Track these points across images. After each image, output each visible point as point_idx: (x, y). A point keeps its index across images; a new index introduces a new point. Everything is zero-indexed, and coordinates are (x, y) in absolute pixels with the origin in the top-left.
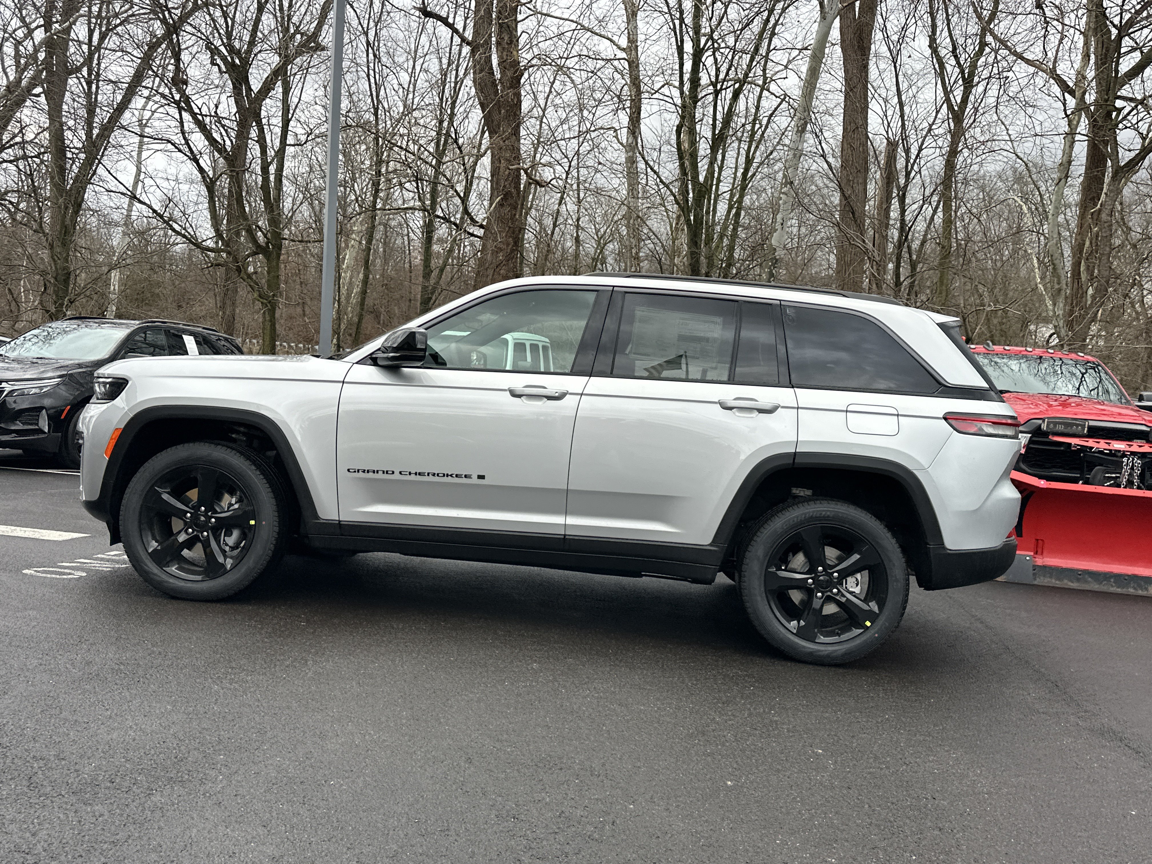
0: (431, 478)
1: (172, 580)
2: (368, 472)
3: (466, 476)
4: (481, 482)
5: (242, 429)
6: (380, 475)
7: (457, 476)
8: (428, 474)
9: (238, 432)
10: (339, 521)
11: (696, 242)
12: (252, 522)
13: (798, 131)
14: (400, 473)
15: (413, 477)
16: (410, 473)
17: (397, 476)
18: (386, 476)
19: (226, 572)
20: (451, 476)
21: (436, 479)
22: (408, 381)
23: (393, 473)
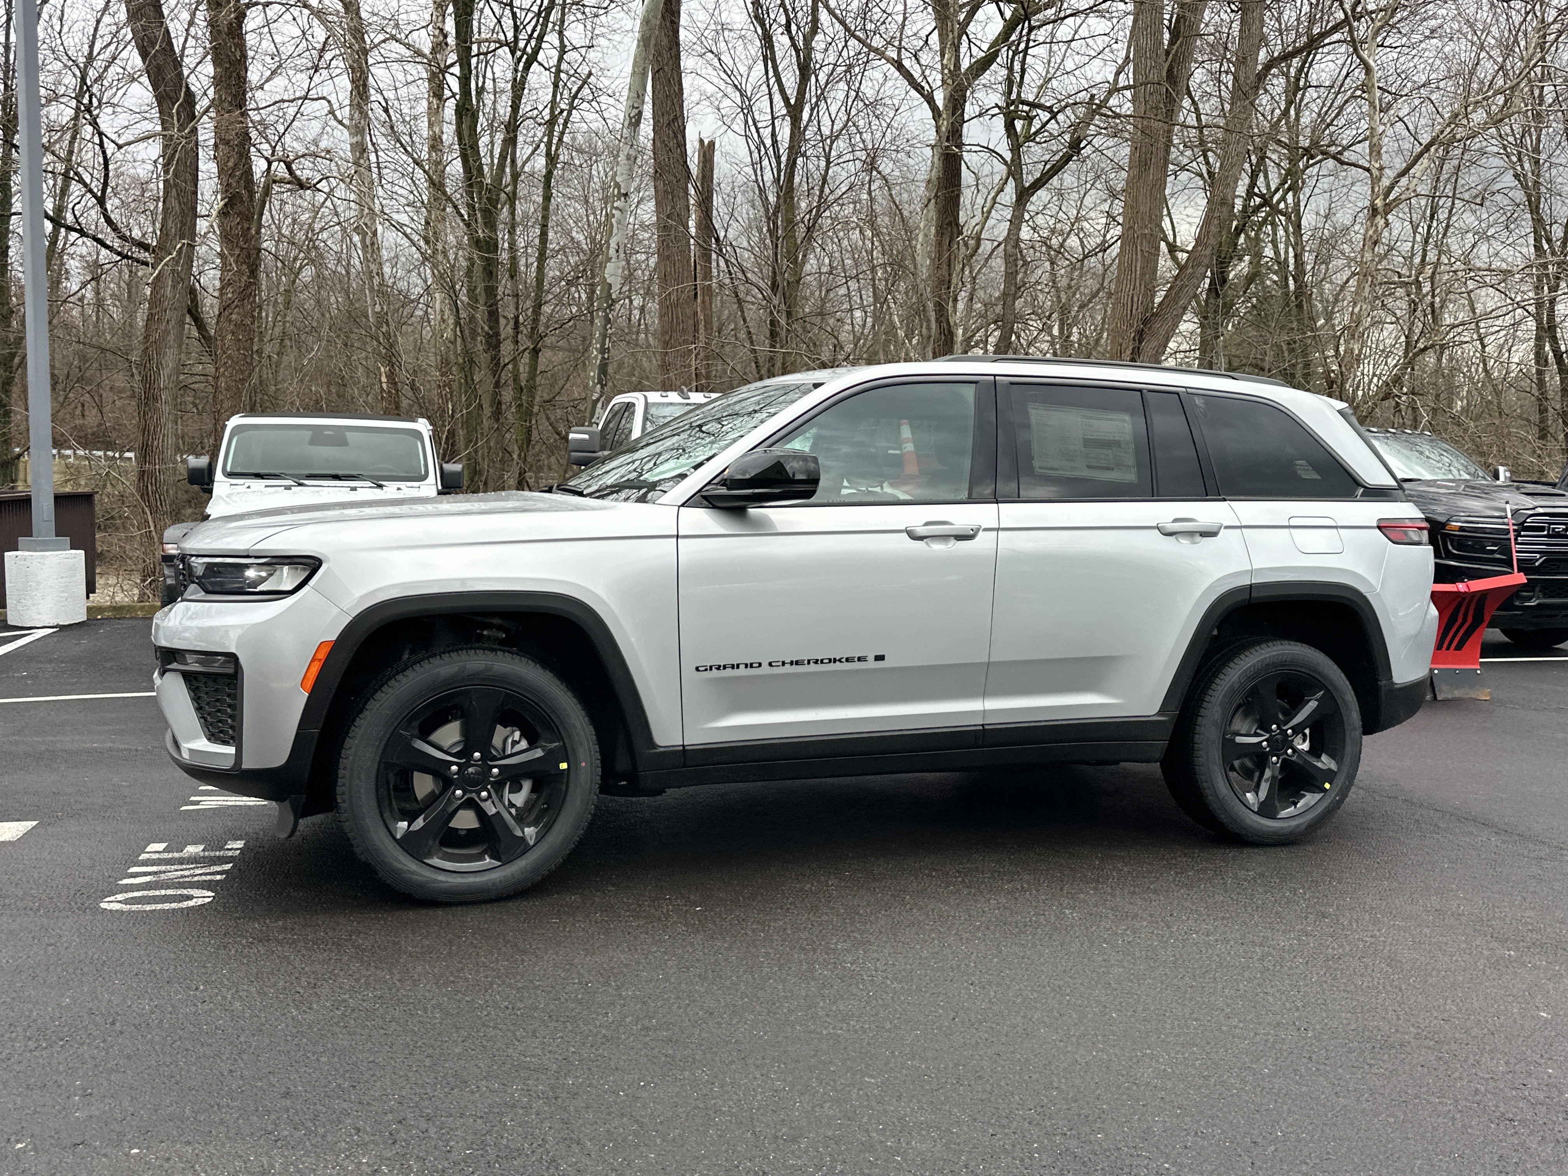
0: (813, 667)
1: (441, 877)
2: (725, 667)
3: (859, 659)
4: (880, 664)
5: (497, 621)
6: (742, 672)
7: (847, 660)
8: (809, 662)
9: (490, 626)
10: (683, 746)
11: (491, 272)
12: (564, 766)
13: (630, 124)
14: (770, 664)
15: (788, 669)
16: (784, 663)
17: (765, 670)
18: (750, 672)
19: (527, 849)
20: (840, 660)
21: (820, 668)
22: (762, 529)
23: (760, 665)
